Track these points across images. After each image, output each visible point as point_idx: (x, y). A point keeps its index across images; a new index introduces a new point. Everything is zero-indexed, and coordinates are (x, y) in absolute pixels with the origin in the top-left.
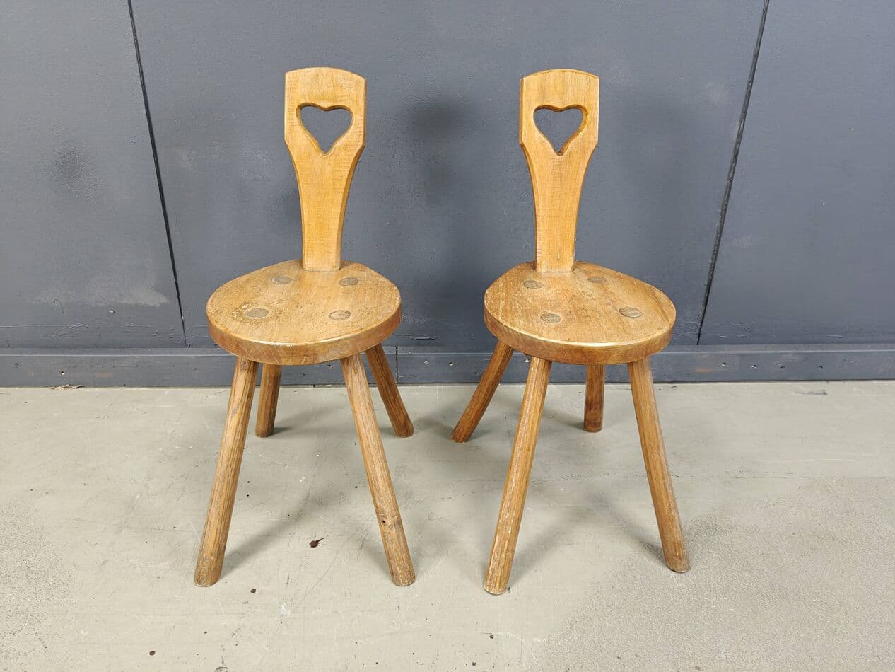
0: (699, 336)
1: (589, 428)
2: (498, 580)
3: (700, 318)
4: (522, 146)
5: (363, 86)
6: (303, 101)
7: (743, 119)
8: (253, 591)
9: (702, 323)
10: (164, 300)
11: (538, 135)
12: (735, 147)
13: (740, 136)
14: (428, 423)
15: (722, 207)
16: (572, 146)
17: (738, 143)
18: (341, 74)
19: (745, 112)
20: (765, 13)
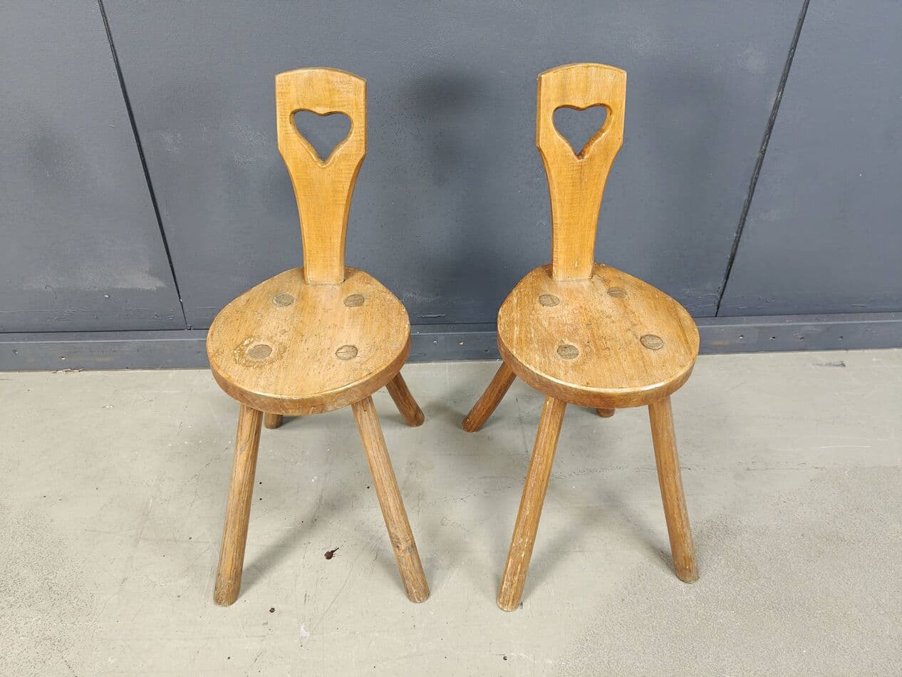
0: (718, 308)
1: (602, 414)
2: (512, 597)
3: (720, 290)
4: (540, 150)
5: (363, 90)
6: (296, 107)
8: (272, 610)
10: (160, 284)
11: (557, 138)
13: (776, 106)
14: (440, 408)
15: (752, 180)
16: (593, 148)
17: (774, 114)
18: (338, 77)
19: (784, 81)
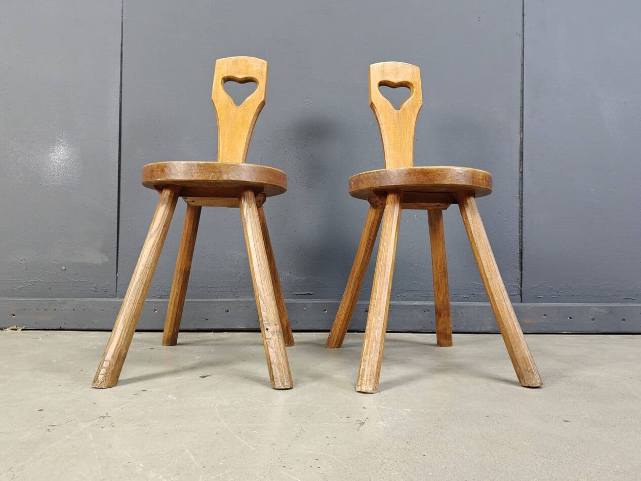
0: (521, 296)
3: (519, 281)
4: (372, 105)
5: (266, 66)
6: (226, 75)
7: (522, 131)
8: (144, 391)
9: (521, 285)
11: (382, 97)
12: (520, 151)
13: (522, 143)
16: (405, 104)
18: (253, 59)
19: (522, 127)
20: (523, 65)
